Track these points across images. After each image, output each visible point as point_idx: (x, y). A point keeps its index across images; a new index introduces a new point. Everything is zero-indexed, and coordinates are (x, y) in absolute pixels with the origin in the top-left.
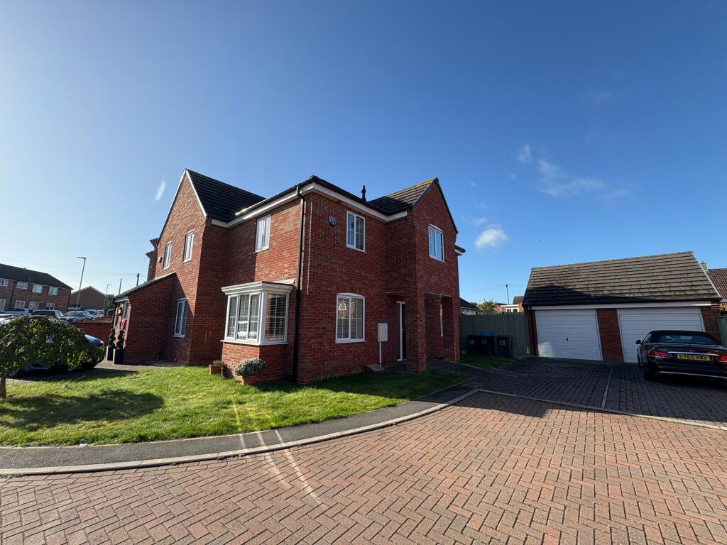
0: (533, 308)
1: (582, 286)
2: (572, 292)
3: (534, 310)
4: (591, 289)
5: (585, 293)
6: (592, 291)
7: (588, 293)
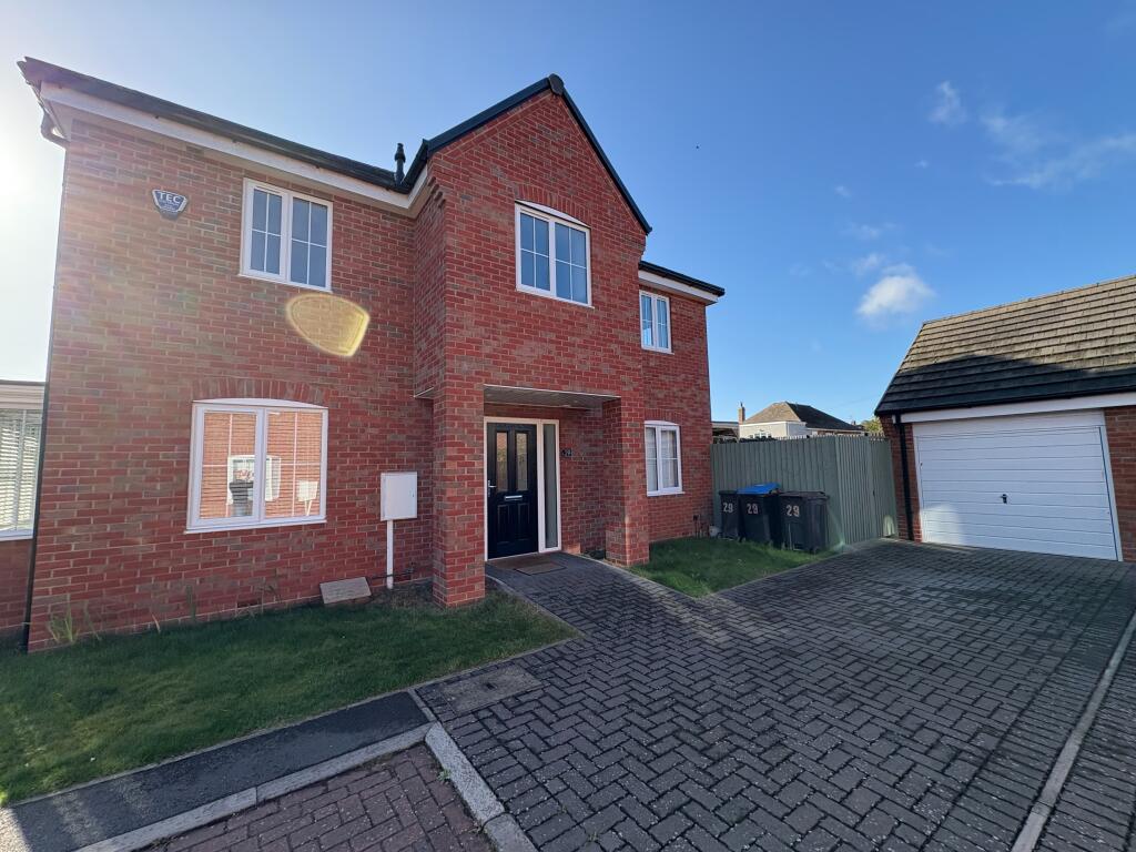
0: (905, 419)
1: (1062, 349)
2: (1025, 367)
3: (910, 424)
4: (1089, 354)
5: (1067, 367)
6: (1093, 359)
7: (1077, 365)
